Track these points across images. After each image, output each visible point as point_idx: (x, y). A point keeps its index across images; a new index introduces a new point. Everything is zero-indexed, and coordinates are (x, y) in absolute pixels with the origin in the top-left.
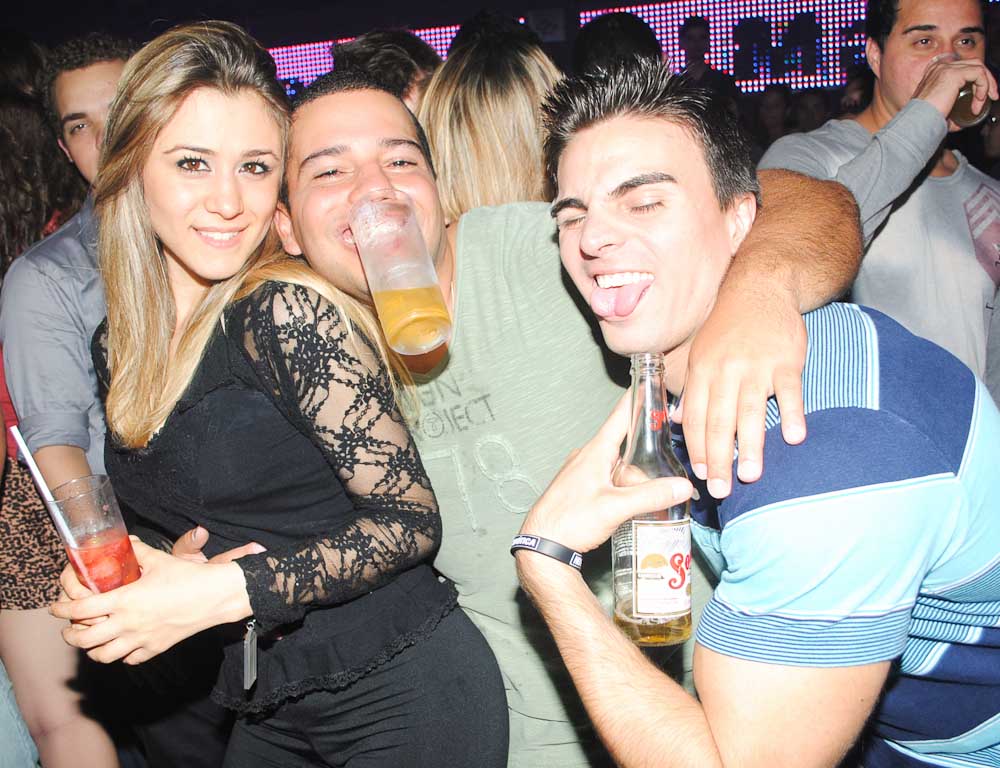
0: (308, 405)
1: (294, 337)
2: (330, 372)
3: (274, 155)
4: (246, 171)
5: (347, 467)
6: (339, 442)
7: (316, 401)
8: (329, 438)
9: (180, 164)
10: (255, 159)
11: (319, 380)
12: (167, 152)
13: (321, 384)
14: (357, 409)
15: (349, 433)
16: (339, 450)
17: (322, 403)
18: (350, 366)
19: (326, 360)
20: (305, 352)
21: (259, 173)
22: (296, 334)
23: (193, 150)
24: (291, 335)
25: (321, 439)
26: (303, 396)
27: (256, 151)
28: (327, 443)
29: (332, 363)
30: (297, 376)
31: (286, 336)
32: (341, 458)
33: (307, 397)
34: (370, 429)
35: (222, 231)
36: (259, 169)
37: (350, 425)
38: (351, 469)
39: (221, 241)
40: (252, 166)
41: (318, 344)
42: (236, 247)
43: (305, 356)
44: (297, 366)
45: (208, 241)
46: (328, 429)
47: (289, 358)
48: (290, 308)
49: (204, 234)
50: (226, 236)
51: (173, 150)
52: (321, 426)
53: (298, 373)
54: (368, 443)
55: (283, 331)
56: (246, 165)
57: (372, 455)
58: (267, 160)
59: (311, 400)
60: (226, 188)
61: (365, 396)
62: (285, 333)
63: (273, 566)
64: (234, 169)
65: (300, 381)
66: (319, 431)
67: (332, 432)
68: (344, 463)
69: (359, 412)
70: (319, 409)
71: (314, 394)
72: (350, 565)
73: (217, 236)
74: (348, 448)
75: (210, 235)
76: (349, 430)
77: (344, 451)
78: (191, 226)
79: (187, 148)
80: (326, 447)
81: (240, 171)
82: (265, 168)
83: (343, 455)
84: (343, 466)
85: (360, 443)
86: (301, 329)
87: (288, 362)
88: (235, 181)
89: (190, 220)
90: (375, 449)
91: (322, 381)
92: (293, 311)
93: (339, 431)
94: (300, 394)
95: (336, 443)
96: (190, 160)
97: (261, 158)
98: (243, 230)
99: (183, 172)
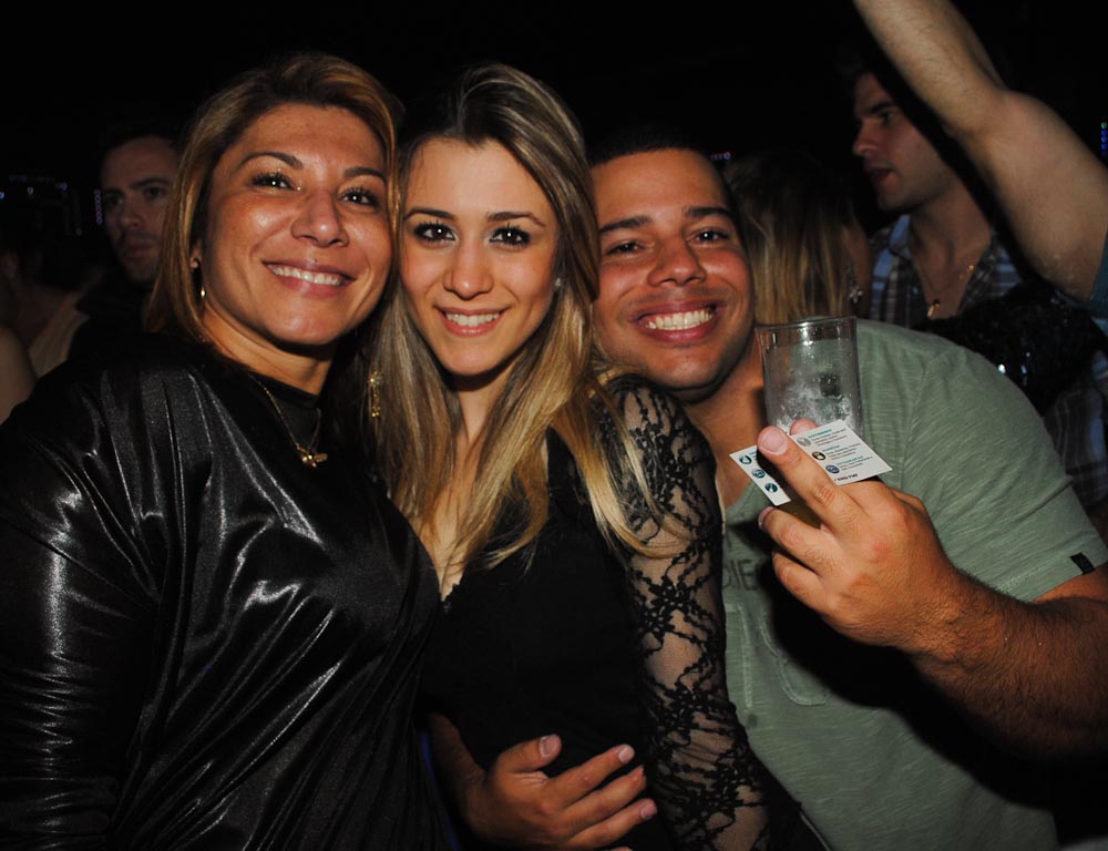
2: (671, 502)
4: (504, 240)
5: (654, 633)
8: (644, 588)
9: (421, 231)
10: (505, 224)
14: (688, 559)
15: (670, 588)
16: (651, 606)
18: (695, 502)
19: (671, 487)
20: (650, 470)
21: (519, 242)
22: (645, 444)
25: (632, 586)
28: (638, 593)
29: (677, 492)
32: (650, 618)
34: (695, 591)
36: (518, 237)
37: (674, 576)
38: (660, 637)
39: (468, 327)
40: (508, 234)
41: (666, 463)
42: (490, 334)
46: (644, 576)
48: (644, 412)
49: (449, 316)
54: (690, 608)
57: (689, 624)
58: (523, 224)
61: (701, 546)
64: (483, 238)
66: (632, 576)
68: (653, 627)
69: (689, 564)
74: (663, 608)
76: (671, 584)
77: (656, 610)
78: (434, 307)
79: (423, 210)
80: (637, 599)
81: (491, 240)
82: (528, 237)
83: (654, 615)
84: (651, 630)
85: (680, 605)
86: (653, 439)
90: (695, 618)
91: (658, 512)
92: (649, 416)
93: (657, 581)
95: (651, 597)
96: (434, 227)
97: (514, 223)
98: (501, 312)
99: (426, 243)
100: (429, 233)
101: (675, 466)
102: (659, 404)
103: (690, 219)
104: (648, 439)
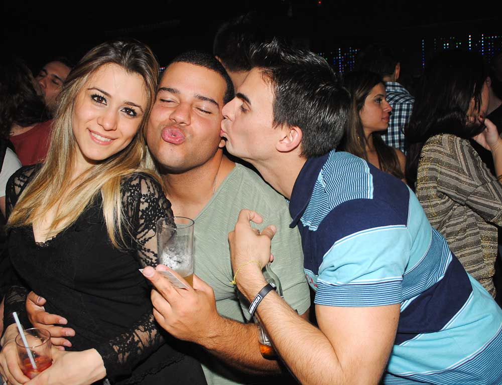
0: (142, 237)
1: (148, 202)
3: (141, 109)
4: (125, 112)
6: (156, 258)
7: (147, 236)
8: (151, 255)
9: (93, 96)
10: (130, 107)
11: (153, 227)
12: (89, 89)
13: (153, 229)
16: (155, 262)
17: (150, 238)
19: (159, 217)
20: (151, 211)
21: (131, 115)
22: (149, 201)
23: (101, 91)
24: (146, 201)
25: (145, 255)
26: (140, 232)
27: (133, 103)
28: (149, 257)
30: (142, 221)
31: (144, 201)
33: (143, 233)
35: (102, 136)
36: (132, 113)
39: (100, 140)
40: (129, 110)
41: (157, 209)
42: (106, 146)
43: (150, 213)
44: (144, 217)
45: (93, 138)
46: (151, 251)
47: (142, 212)
48: (149, 188)
49: (93, 134)
50: (103, 139)
51: (92, 89)
52: (147, 248)
53: (144, 220)
55: (143, 197)
56: (126, 109)
58: (137, 110)
59: (144, 235)
60: (111, 115)
62: (144, 199)
63: (116, 350)
64: (119, 108)
65: (143, 224)
66: (145, 251)
67: (153, 252)
70: (148, 240)
71: (147, 232)
72: (154, 337)
73: (99, 137)
75: (96, 136)
77: (157, 263)
78: (87, 128)
79: (98, 90)
80: (148, 259)
81: (121, 111)
82: (135, 114)
86: (152, 199)
87: (140, 213)
88: (117, 114)
89: (88, 124)
91: (154, 227)
92: (150, 190)
94: (139, 230)
96: (99, 97)
97: (134, 108)
98: (114, 139)
99: (93, 101)
100: (96, 98)
101: (160, 210)
102: (154, 186)
103: (197, 99)
104: (150, 199)
